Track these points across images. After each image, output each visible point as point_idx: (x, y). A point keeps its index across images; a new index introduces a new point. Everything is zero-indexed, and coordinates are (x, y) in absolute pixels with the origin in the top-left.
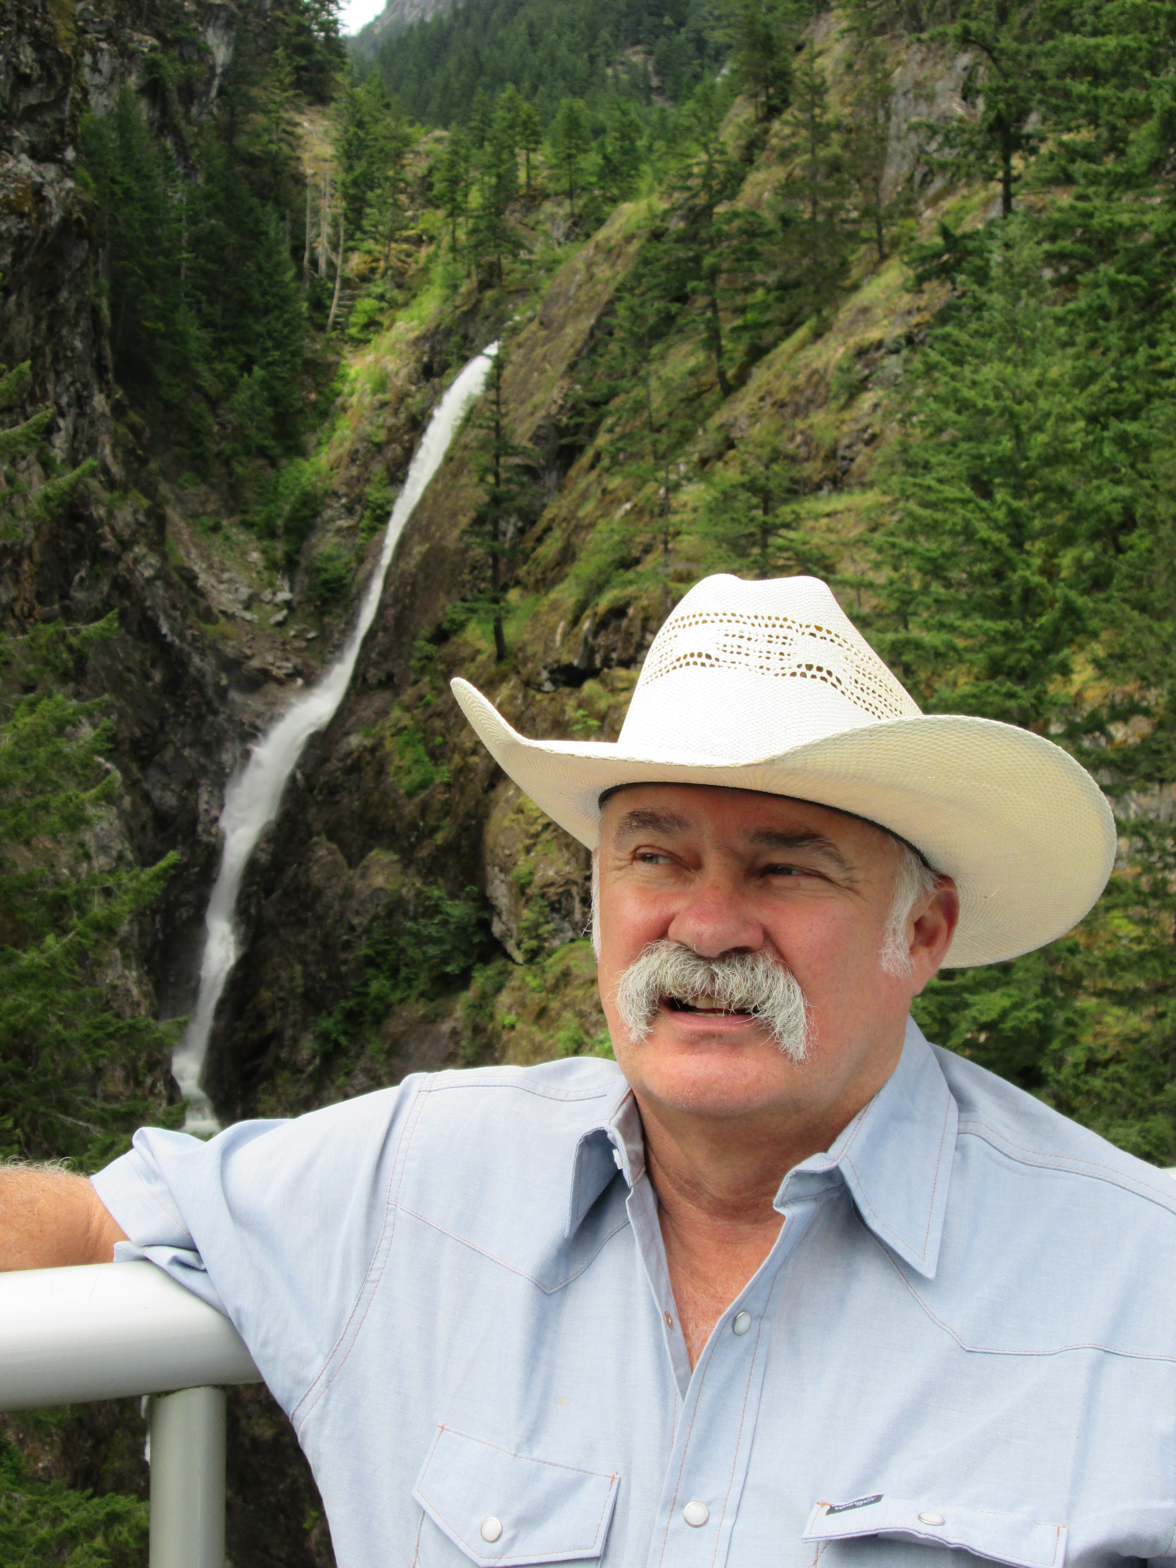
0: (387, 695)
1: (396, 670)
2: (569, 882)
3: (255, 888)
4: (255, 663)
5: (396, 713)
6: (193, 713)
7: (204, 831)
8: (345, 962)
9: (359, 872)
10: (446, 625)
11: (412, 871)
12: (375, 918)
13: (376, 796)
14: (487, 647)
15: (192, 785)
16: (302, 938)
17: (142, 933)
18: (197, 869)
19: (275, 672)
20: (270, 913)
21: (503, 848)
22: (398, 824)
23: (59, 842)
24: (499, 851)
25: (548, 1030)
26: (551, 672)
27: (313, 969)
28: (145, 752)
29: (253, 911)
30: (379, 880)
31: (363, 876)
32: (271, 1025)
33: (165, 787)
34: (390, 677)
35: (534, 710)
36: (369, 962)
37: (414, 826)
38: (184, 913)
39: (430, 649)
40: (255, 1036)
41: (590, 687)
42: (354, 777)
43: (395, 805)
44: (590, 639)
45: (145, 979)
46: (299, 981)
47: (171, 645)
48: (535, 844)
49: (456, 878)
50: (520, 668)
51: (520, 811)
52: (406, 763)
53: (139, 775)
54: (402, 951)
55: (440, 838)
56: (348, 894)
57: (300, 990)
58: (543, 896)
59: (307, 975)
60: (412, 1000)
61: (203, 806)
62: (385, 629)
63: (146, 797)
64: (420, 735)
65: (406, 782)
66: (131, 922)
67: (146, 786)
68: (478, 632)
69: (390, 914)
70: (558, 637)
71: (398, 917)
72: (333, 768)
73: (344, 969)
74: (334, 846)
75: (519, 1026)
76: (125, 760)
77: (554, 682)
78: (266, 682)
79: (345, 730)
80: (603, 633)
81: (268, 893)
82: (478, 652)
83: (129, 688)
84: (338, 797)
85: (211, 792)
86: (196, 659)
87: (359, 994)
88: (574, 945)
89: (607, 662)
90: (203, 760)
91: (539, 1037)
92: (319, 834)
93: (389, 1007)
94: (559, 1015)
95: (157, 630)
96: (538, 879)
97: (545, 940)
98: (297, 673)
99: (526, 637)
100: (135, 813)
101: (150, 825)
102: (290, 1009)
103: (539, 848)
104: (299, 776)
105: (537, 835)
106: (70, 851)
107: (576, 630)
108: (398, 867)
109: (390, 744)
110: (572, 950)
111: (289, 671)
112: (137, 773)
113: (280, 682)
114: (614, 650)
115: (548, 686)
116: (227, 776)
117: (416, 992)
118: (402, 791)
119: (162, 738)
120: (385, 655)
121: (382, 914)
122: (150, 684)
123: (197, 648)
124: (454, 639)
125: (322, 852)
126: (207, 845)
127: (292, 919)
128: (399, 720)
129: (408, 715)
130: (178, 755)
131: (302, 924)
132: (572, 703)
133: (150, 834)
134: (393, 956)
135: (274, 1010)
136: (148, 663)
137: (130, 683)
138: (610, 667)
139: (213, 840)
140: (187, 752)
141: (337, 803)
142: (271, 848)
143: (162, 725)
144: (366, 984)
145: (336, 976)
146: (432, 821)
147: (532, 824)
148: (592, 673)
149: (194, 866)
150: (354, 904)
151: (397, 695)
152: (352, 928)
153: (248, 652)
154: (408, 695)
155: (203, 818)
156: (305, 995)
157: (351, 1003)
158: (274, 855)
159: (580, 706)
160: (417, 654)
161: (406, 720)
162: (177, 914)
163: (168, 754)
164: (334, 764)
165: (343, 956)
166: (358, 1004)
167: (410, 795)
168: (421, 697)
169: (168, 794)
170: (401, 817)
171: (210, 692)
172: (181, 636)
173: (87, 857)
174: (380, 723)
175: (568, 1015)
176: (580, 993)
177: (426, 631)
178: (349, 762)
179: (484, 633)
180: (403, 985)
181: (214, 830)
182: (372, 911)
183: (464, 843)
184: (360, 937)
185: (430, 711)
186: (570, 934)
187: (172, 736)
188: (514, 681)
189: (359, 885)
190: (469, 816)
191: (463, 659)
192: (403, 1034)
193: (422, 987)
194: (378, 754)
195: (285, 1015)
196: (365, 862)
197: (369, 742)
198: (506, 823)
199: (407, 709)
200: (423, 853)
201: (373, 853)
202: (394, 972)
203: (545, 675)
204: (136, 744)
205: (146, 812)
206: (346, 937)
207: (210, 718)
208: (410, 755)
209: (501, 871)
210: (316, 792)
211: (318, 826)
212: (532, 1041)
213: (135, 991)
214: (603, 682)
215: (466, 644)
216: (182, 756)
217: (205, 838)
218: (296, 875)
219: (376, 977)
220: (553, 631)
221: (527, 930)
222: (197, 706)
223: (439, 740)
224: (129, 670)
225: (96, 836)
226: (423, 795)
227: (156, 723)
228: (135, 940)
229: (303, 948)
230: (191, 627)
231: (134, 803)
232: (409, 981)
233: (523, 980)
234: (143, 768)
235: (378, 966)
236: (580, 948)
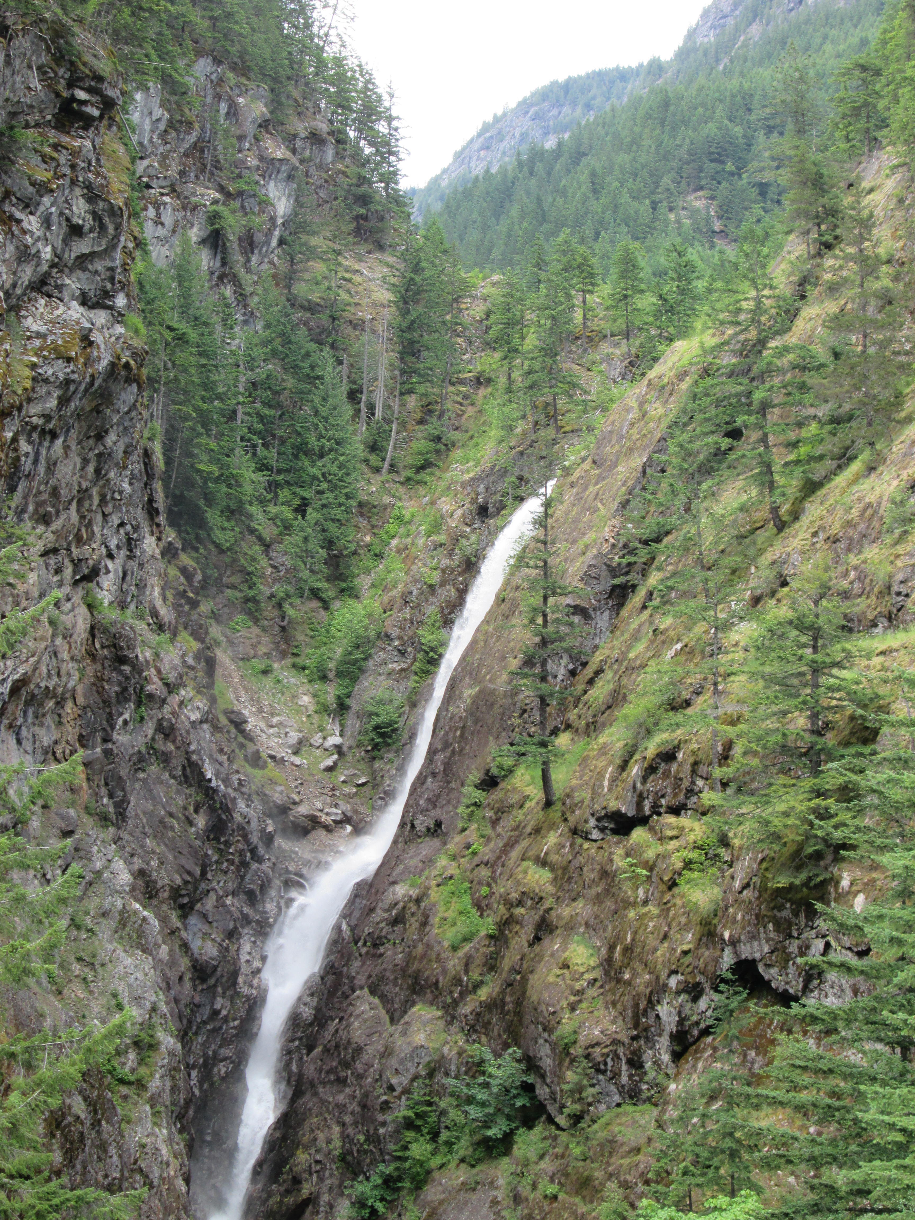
0: (436, 842)
1: (443, 818)
2: (615, 1042)
3: (297, 1043)
4: (303, 809)
5: (443, 861)
6: (237, 860)
7: (245, 983)
8: (384, 1124)
9: (400, 1028)
10: (494, 771)
11: (455, 1028)
12: (415, 1078)
13: (420, 948)
14: (536, 793)
15: (232, 934)
16: (341, 1098)
17: (174, 1089)
18: (237, 1023)
19: (323, 818)
20: (310, 1070)
21: (548, 1005)
22: (441, 979)
23: (91, 992)
24: (544, 1008)
25: (591, 1202)
26: (598, 820)
27: (350, 1131)
28: (185, 900)
29: (294, 1068)
30: (420, 1038)
31: (404, 1033)
32: (306, 1190)
33: (206, 936)
34: (438, 824)
35: (581, 859)
36: (409, 1124)
37: (457, 981)
38: (222, 1069)
39: (478, 795)
40: (290, 1200)
41: (638, 834)
42: (398, 928)
43: (438, 959)
44: (639, 785)
45: (177, 1137)
46: (337, 1143)
47: (215, 791)
48: (580, 1001)
49: (500, 1036)
50: (568, 815)
51: (566, 966)
52: (451, 914)
53: (179, 924)
54: (443, 1113)
55: (483, 994)
56: (387, 1052)
57: (337, 1153)
58: (587, 1056)
59: (345, 1137)
60: (453, 1165)
61: (244, 957)
62: (434, 775)
63: (185, 946)
64: (467, 885)
65: (450, 935)
66: (162, 1077)
67: (184, 934)
68: (527, 778)
69: (431, 1075)
70: (606, 783)
71: (439, 1076)
72: (378, 919)
73: (382, 1131)
74: (376, 1001)
75: (561, 1196)
76: (165, 907)
77: (602, 830)
78: (314, 828)
79: (391, 879)
80: (651, 778)
81: (310, 1049)
82: (527, 798)
83: (170, 834)
84: (382, 950)
85: (254, 942)
86: (242, 805)
87: (399, 1158)
88: (620, 1110)
89: (656, 810)
90: (246, 910)
91: (582, 1208)
92: (362, 988)
93: (429, 1172)
94: (603, 1185)
95: (201, 774)
96: (583, 1039)
97: (590, 1104)
98: (346, 820)
99: (574, 782)
100: (172, 963)
101: (188, 976)
102: (327, 1173)
103: (584, 1005)
104: (344, 926)
105: (580, 992)
106: (103, 1001)
107: (624, 775)
108: (441, 1023)
109: (434, 894)
110: (617, 1116)
111: (339, 818)
112: (175, 921)
113: (328, 829)
114: (663, 796)
115: (595, 834)
116: (271, 926)
117: (457, 1157)
118: (446, 944)
119: (203, 886)
120: (433, 802)
121: (423, 1073)
122: (193, 830)
123: (243, 793)
124: (502, 785)
125: (365, 1007)
126: (248, 998)
127: (332, 1077)
128: (445, 868)
129: (454, 864)
130: (220, 904)
131: (342, 1082)
132: (620, 851)
133: (188, 985)
134: (433, 1118)
135: (311, 1174)
136: (191, 809)
137: (172, 828)
138: (659, 814)
139: (255, 992)
140: (229, 901)
141: (381, 955)
142: (314, 1002)
143: (204, 873)
144: (405, 1148)
145: (373, 1139)
146: (476, 976)
147: (578, 980)
148: (642, 820)
149: (234, 1019)
150: (393, 1062)
151: (445, 844)
152: (391, 1088)
153: (297, 798)
154: (455, 843)
155: (244, 969)
156: (343, 1158)
157: (389, 1169)
158: (318, 1009)
159: (628, 855)
160: (466, 801)
161: (453, 869)
162: (216, 1070)
163: (210, 902)
164: (379, 915)
165: (380, 1118)
166: (397, 1169)
167: (455, 948)
168: (468, 846)
169: (210, 943)
170: (445, 971)
171: (255, 839)
172: (226, 781)
173: (120, 1007)
174: (426, 873)
175: (612, 1185)
176: (626, 1161)
177: (476, 776)
178: (394, 912)
179: (533, 778)
180: (443, 1149)
181: (255, 982)
182: (413, 1070)
183: (508, 999)
184: (399, 1098)
185: (476, 860)
186: (617, 1098)
187: (214, 884)
188: (562, 828)
189: (399, 1042)
190: (514, 970)
191: (512, 806)
192: (441, 1202)
193: (462, 1153)
194: (423, 905)
195: (321, 1179)
196: (406, 1018)
197: (414, 893)
198: (551, 979)
199: (454, 858)
200: (466, 1009)
201: (415, 1009)
202: (435, 1135)
203: (592, 822)
204: (176, 893)
205: (184, 963)
206: (384, 1098)
207: (255, 866)
208: (455, 906)
209: (544, 1030)
210: (360, 944)
211: (361, 980)
212: (574, 1213)
213: (164, 1151)
214: (652, 829)
215: (515, 789)
216: (224, 905)
217: (245, 990)
218: (337, 1031)
219: (416, 1140)
220: (601, 776)
221: (572, 1092)
222: (241, 853)
223: (485, 890)
224: (171, 815)
225: (130, 986)
226: (467, 947)
227: (198, 871)
228: (167, 1098)
229: (341, 1108)
230: (238, 772)
231: (171, 953)
232: (449, 1144)
233: (567, 1147)
234: (184, 917)
235: (418, 1129)
236: (625, 1114)
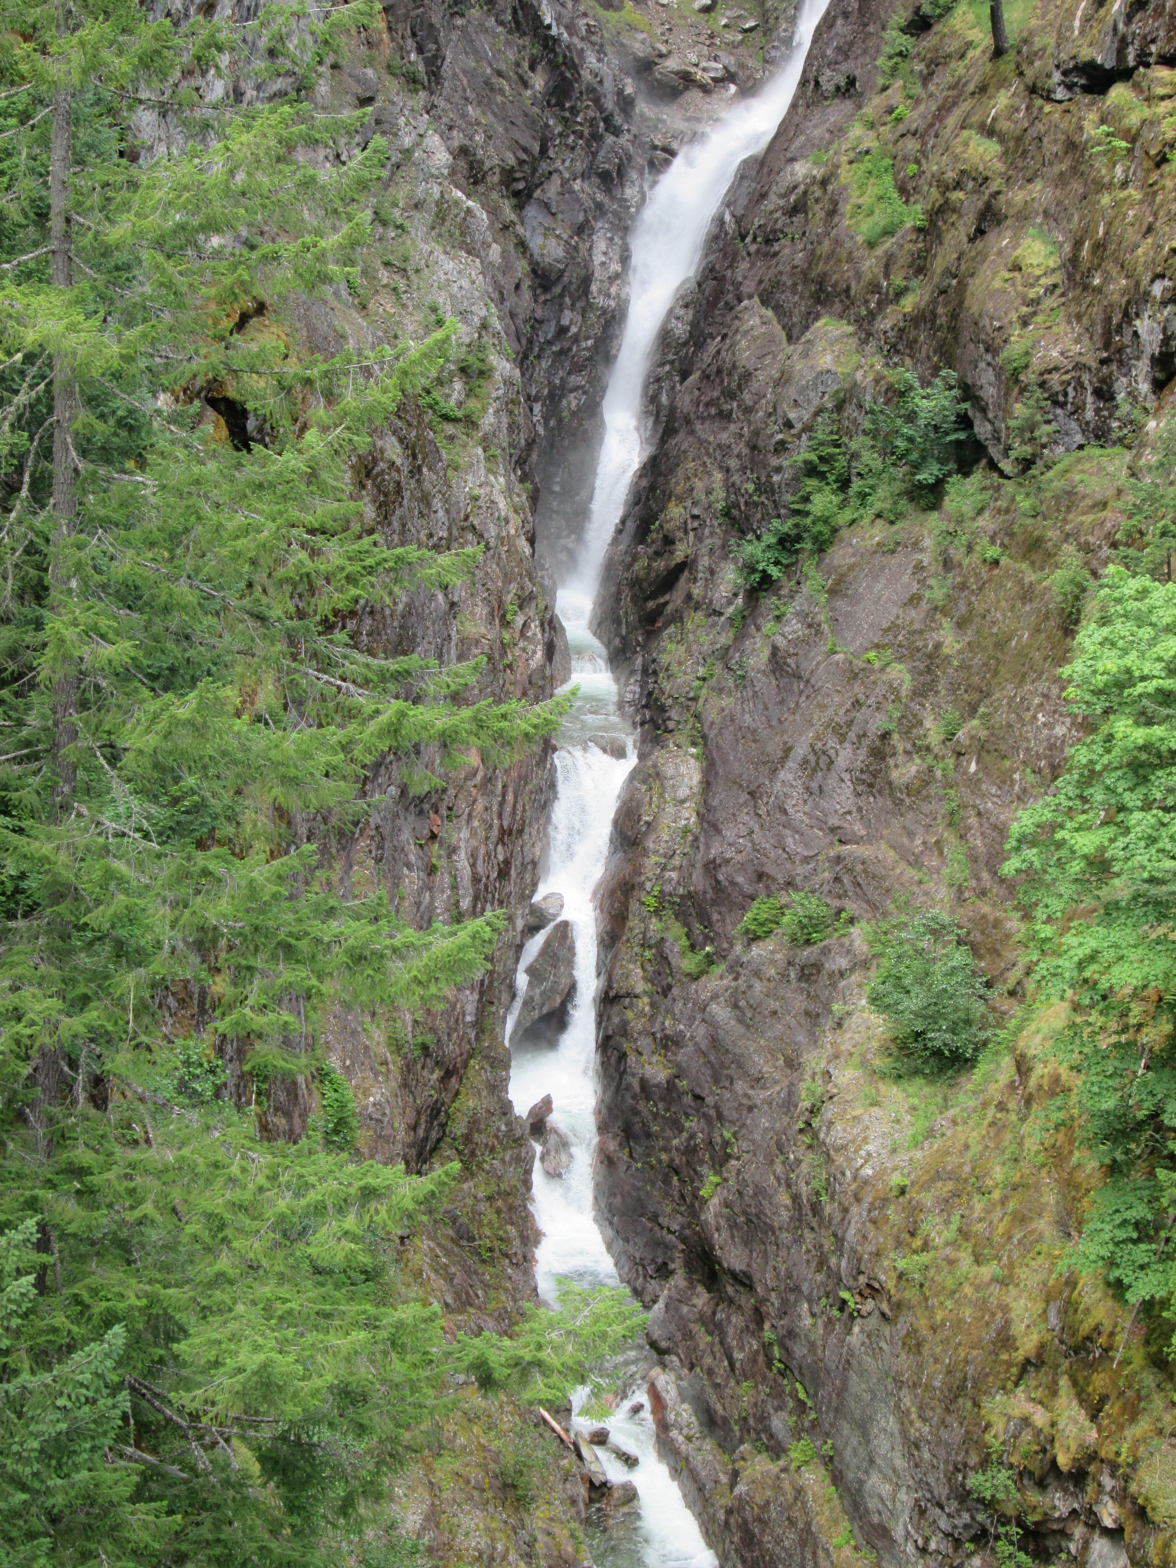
0: (847, 106)
1: (858, 73)
2: (1079, 367)
3: (667, 368)
4: (672, 64)
5: (857, 131)
6: (586, 132)
7: (600, 291)
8: (779, 470)
9: (800, 348)
10: (927, 9)
11: (870, 348)
12: (819, 411)
13: (826, 246)
14: (982, 37)
15: (582, 229)
16: (724, 437)
17: (512, 427)
18: (590, 343)
19: (699, 75)
20: (685, 402)
21: (992, 318)
22: (853, 285)
23: (404, 306)
24: (986, 321)
25: (1042, 569)
26: (1065, 73)
27: (736, 478)
28: (521, 186)
29: (664, 399)
30: (826, 361)
31: (805, 355)
32: (680, 552)
33: (548, 231)
34: (851, 82)
35: (1040, 127)
36: (811, 471)
37: (875, 287)
38: (572, 401)
39: (905, 42)
40: (660, 565)
41: (1119, 93)
42: (798, 219)
43: (850, 259)
44: (1121, 26)
45: (518, 487)
46: (720, 494)
47: (556, 40)
48: (1035, 314)
49: (929, 358)
50: (1024, 67)
51: (1016, 267)
52: (866, 200)
53: (513, 217)
54: (855, 456)
55: (908, 303)
56: (783, 379)
57: (719, 506)
58: (1042, 385)
59: (730, 487)
60: (866, 521)
61: (598, 258)
62: (846, 15)
63: (522, 245)
64: (888, 161)
65: (866, 228)
66: (497, 412)
67: (520, 229)
68: (971, 17)
69: (839, 407)
70: (1077, 24)
71: (850, 411)
72: (771, 207)
73: (776, 478)
74: (770, 313)
75: (1004, 561)
76: (495, 195)
77: (1070, 87)
78: (687, 88)
79: (789, 155)
80: (1138, 16)
81: (684, 375)
82: (969, 45)
83: (499, 99)
84: (776, 247)
85: (611, 239)
86: (591, 59)
87: (797, 512)
88: (1082, 453)
89: (1143, 61)
90: (599, 197)
91: (1030, 577)
92: (750, 297)
93: (835, 531)
94: (1057, 547)
95: (538, 19)
96: (1037, 363)
97: (1044, 446)
98: (729, 77)
99: (1034, 22)
100: (506, 268)
101: (526, 283)
102: (707, 531)
103: (1039, 319)
104: (728, 217)
105: (1035, 302)
106: (419, 317)
107: (1102, 12)
108: (853, 342)
109: (845, 175)
110: (1079, 461)
111: (719, 74)
112: (509, 213)
113: (705, 89)
114: (1153, 41)
115: (1060, 94)
116: (632, 218)
117: (871, 512)
118: (860, 239)
119: (544, 166)
120: (844, 52)
121: (830, 406)
122: (529, 92)
123: (593, 44)
124: (935, 28)
125: (754, 321)
126: (604, 311)
127: (713, 411)
128: (859, 139)
129: (872, 134)
130: (566, 189)
131: (725, 416)
132: (1093, 116)
133: (526, 293)
134: (841, 463)
135: (686, 532)
136: (526, 65)
137: (501, 91)
138: (1147, 65)
139: (613, 303)
140: (577, 185)
141: (776, 254)
142: (690, 315)
143: (544, 150)
144: (806, 499)
145: (766, 488)
146: (898, 280)
147: (1032, 286)
148: (1124, 74)
149: (587, 338)
150: (791, 392)
151: (860, 107)
152: (789, 425)
153: (664, 49)
154: (873, 106)
155: (598, 273)
156: (727, 513)
157: (787, 526)
158: (694, 325)
159: (1103, 121)
160: (888, 50)
161: (870, 142)
162: (564, 403)
163: (553, 188)
164: (773, 202)
165: (774, 461)
166: (796, 526)
167: (871, 245)
168: (890, 111)
169: (553, 242)
170: (858, 275)
171: (609, 103)
172: (571, 28)
173: (440, 323)
174: (835, 146)
175: (1070, 548)
176: (1088, 519)
177: (901, 17)
178: (792, 198)
179: (978, 17)
180: (854, 502)
181: (613, 290)
182: (816, 402)
183: (940, 310)
184: (799, 437)
185: (901, 128)
186: (1079, 439)
187: (558, 164)
188: (1016, 85)
189: (799, 365)
190: (949, 273)
191: (949, 56)
192: (851, 568)
193: (879, 506)
194: (830, 188)
195: (700, 539)
196: (808, 335)
197: (819, 173)
198: (997, 284)
199: (872, 126)
200: (886, 323)
201: (819, 324)
202: (844, 484)
203: (1057, 77)
204: (508, 176)
205: (522, 267)
206: (780, 436)
207: (610, 139)
208: (873, 190)
209: (987, 350)
210: (748, 239)
211: (749, 287)
212: (1020, 582)
213: (502, 504)
214: (1137, 87)
215: (953, 33)
216: (571, 191)
217: (601, 301)
218: (718, 352)
219: (820, 490)
220: (1070, 14)
221: (1021, 429)
222: (592, 122)
223: (912, 168)
224: (500, 74)
225: (452, 297)
226: (889, 243)
227: (536, 148)
228: (503, 438)
229: (725, 449)
230: (585, 15)
231: (504, 254)
232: (863, 496)
233: (1013, 500)
234: (519, 207)
235: (822, 476)
236: (1090, 458)
